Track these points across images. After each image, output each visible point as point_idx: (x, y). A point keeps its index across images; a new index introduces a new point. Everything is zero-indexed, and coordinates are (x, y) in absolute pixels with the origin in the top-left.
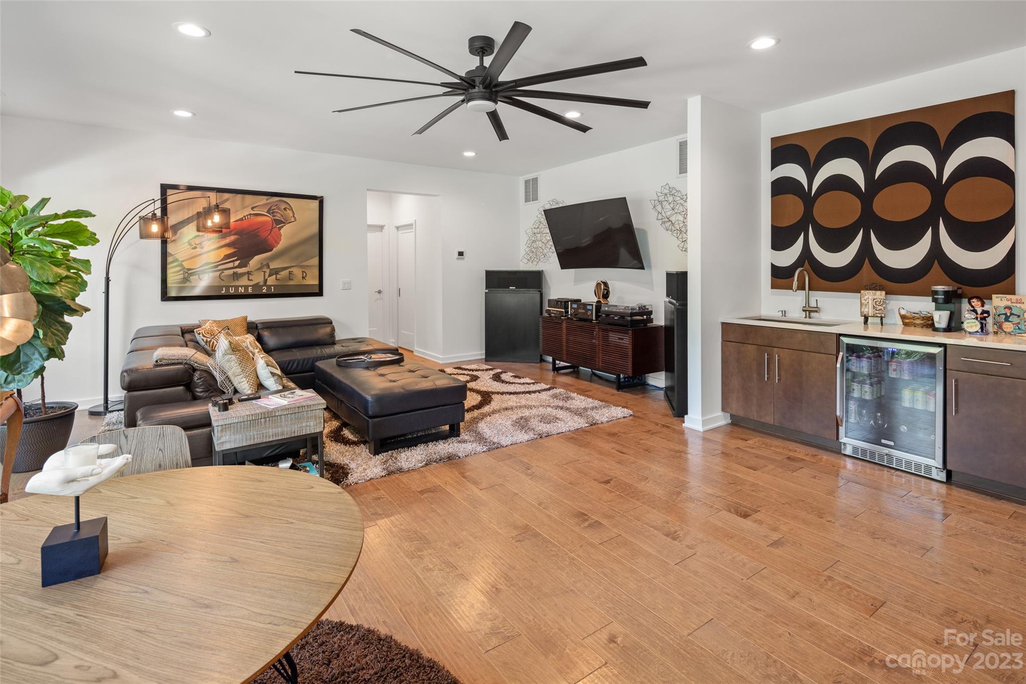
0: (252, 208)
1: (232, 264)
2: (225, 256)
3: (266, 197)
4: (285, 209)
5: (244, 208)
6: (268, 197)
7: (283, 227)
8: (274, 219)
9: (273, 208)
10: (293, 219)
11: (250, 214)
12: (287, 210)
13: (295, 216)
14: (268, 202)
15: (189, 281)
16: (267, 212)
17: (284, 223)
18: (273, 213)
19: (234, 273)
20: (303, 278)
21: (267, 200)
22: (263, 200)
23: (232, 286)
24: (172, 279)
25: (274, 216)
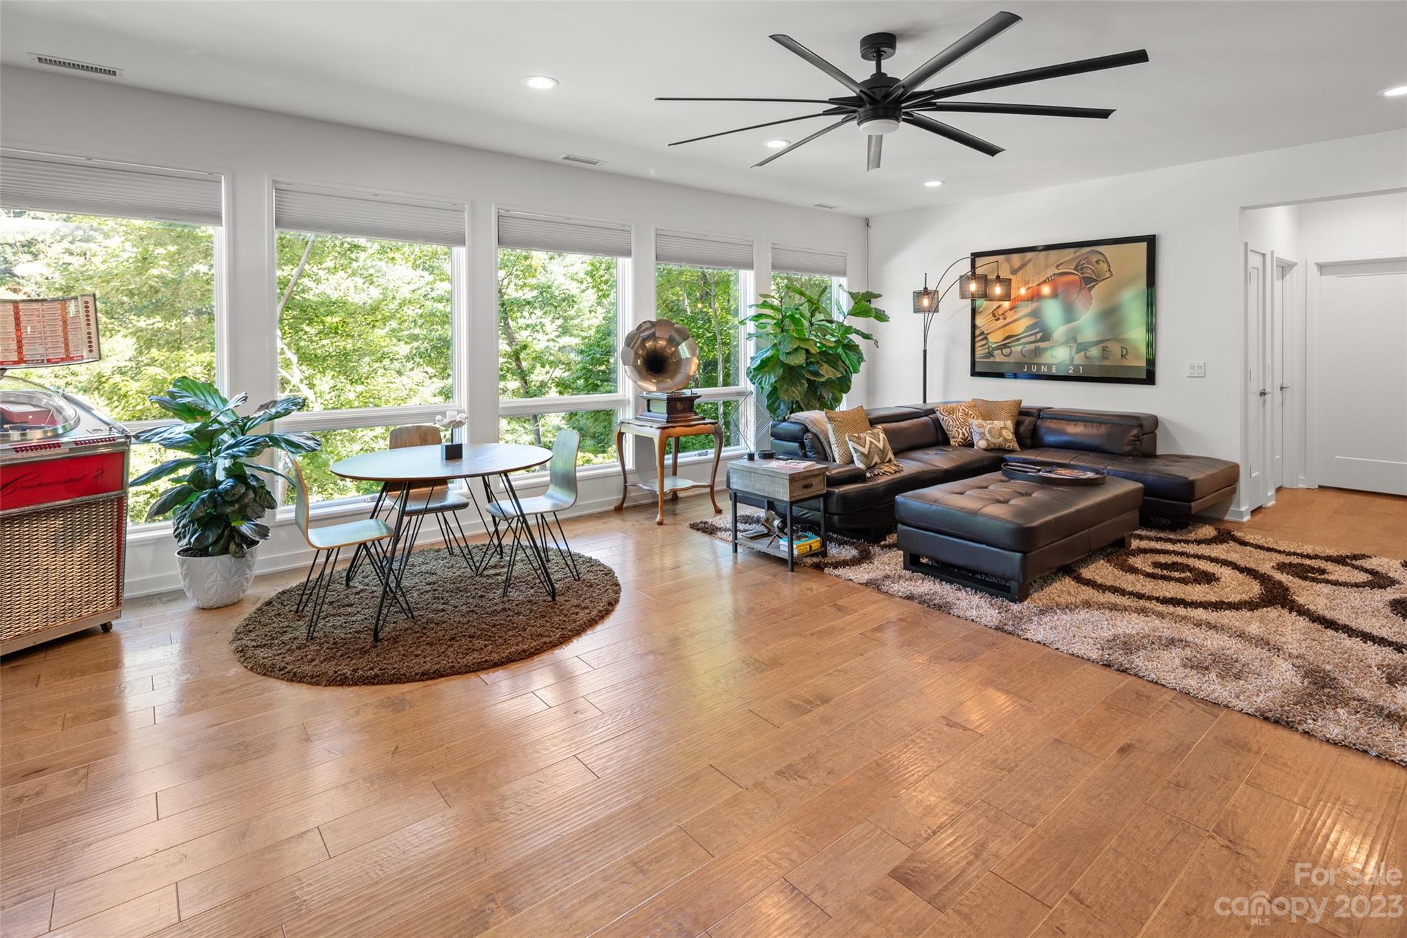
0: (1057, 267)
1: (1034, 337)
2: (1027, 327)
3: (1072, 250)
4: (1097, 262)
5: (1047, 267)
6: (1076, 249)
7: (1094, 286)
8: (1083, 278)
9: (1081, 263)
10: (1108, 275)
11: (1054, 275)
12: (1101, 262)
13: (1112, 269)
14: (1077, 254)
15: (993, 356)
16: (1074, 269)
17: (1096, 281)
18: (1081, 269)
19: (1036, 348)
20: (1123, 356)
21: (1075, 253)
22: (1069, 254)
23: (1034, 364)
24: (980, 353)
25: (1083, 273)
